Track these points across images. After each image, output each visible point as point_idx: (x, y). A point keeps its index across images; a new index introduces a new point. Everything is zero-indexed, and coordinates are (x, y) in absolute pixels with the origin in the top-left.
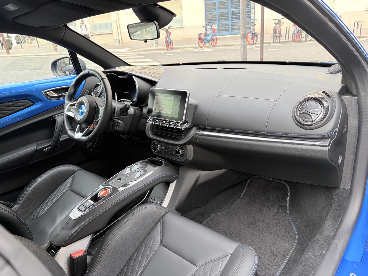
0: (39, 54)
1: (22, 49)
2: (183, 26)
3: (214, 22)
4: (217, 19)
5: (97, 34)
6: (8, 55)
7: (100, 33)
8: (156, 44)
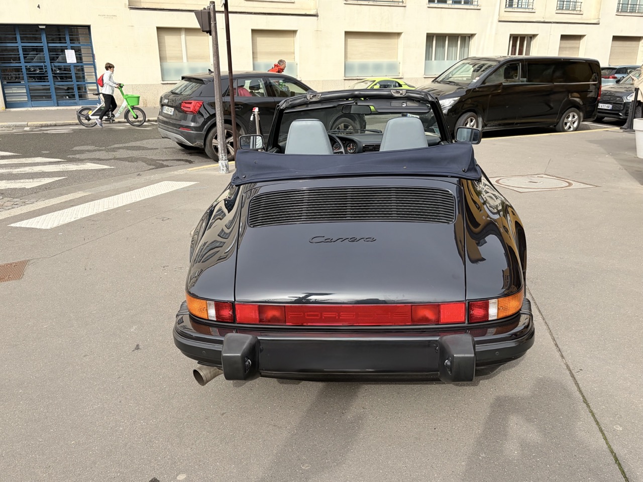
4: (25, 77)
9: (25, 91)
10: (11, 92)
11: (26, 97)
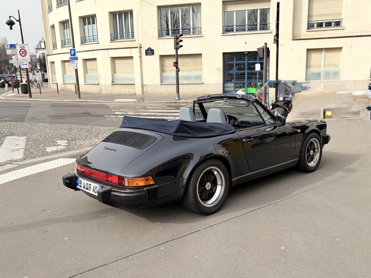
0: (64, 100)
1: (41, 94)
2: (202, 83)
3: (232, 81)
4: (235, 78)
5: (119, 84)
6: (30, 99)
7: (121, 84)
8: (178, 98)
9: (233, 85)
10: (227, 85)
11: (233, 88)
